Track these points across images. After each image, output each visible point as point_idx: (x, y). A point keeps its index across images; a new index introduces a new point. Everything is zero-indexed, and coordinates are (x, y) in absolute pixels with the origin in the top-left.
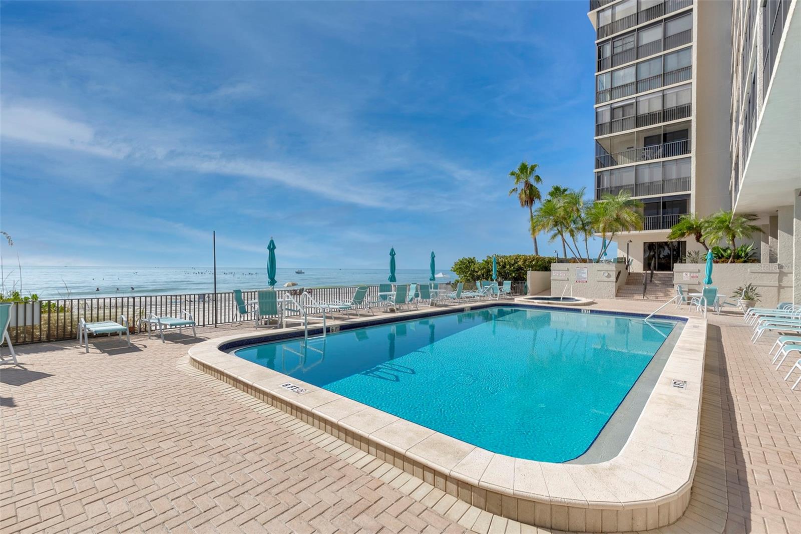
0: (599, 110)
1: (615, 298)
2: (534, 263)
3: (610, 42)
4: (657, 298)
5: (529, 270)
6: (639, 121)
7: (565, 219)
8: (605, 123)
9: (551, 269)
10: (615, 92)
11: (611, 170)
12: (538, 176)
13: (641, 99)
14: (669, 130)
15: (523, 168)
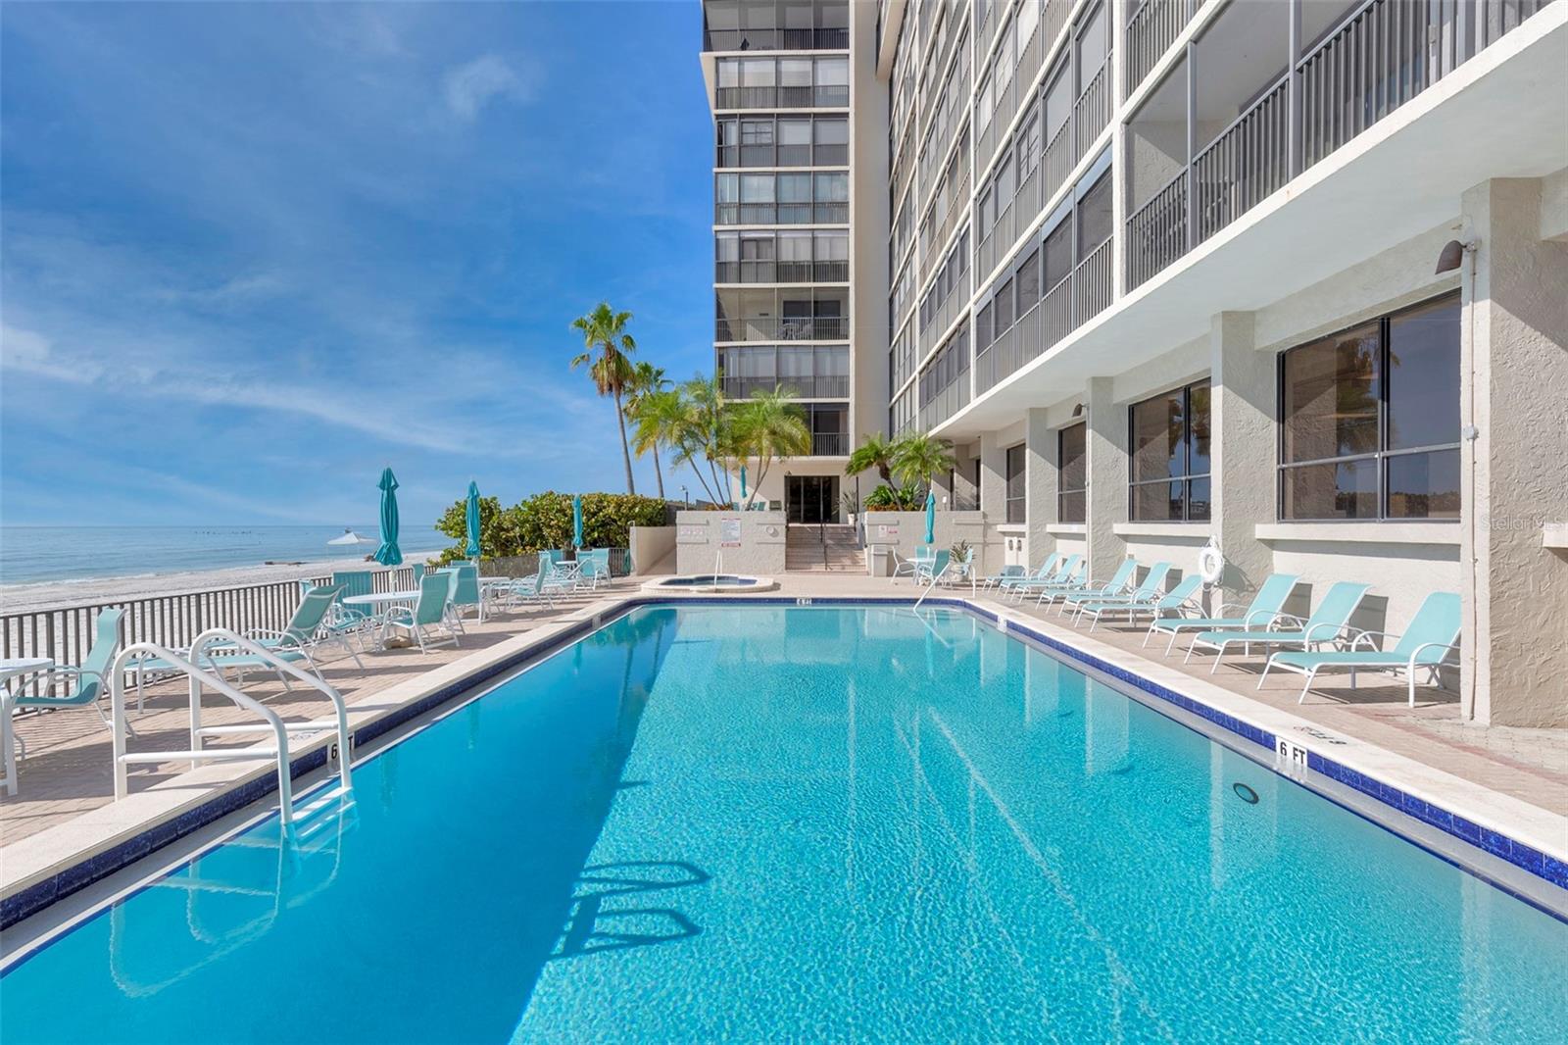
0: (721, 236)
1: (785, 571)
2: (637, 510)
3: (737, 120)
4: (843, 567)
5: (631, 525)
6: (783, 271)
7: (699, 425)
8: (730, 263)
9: (677, 521)
10: (745, 211)
11: (741, 347)
12: (630, 337)
13: (784, 235)
14: (822, 297)
15: (603, 317)
